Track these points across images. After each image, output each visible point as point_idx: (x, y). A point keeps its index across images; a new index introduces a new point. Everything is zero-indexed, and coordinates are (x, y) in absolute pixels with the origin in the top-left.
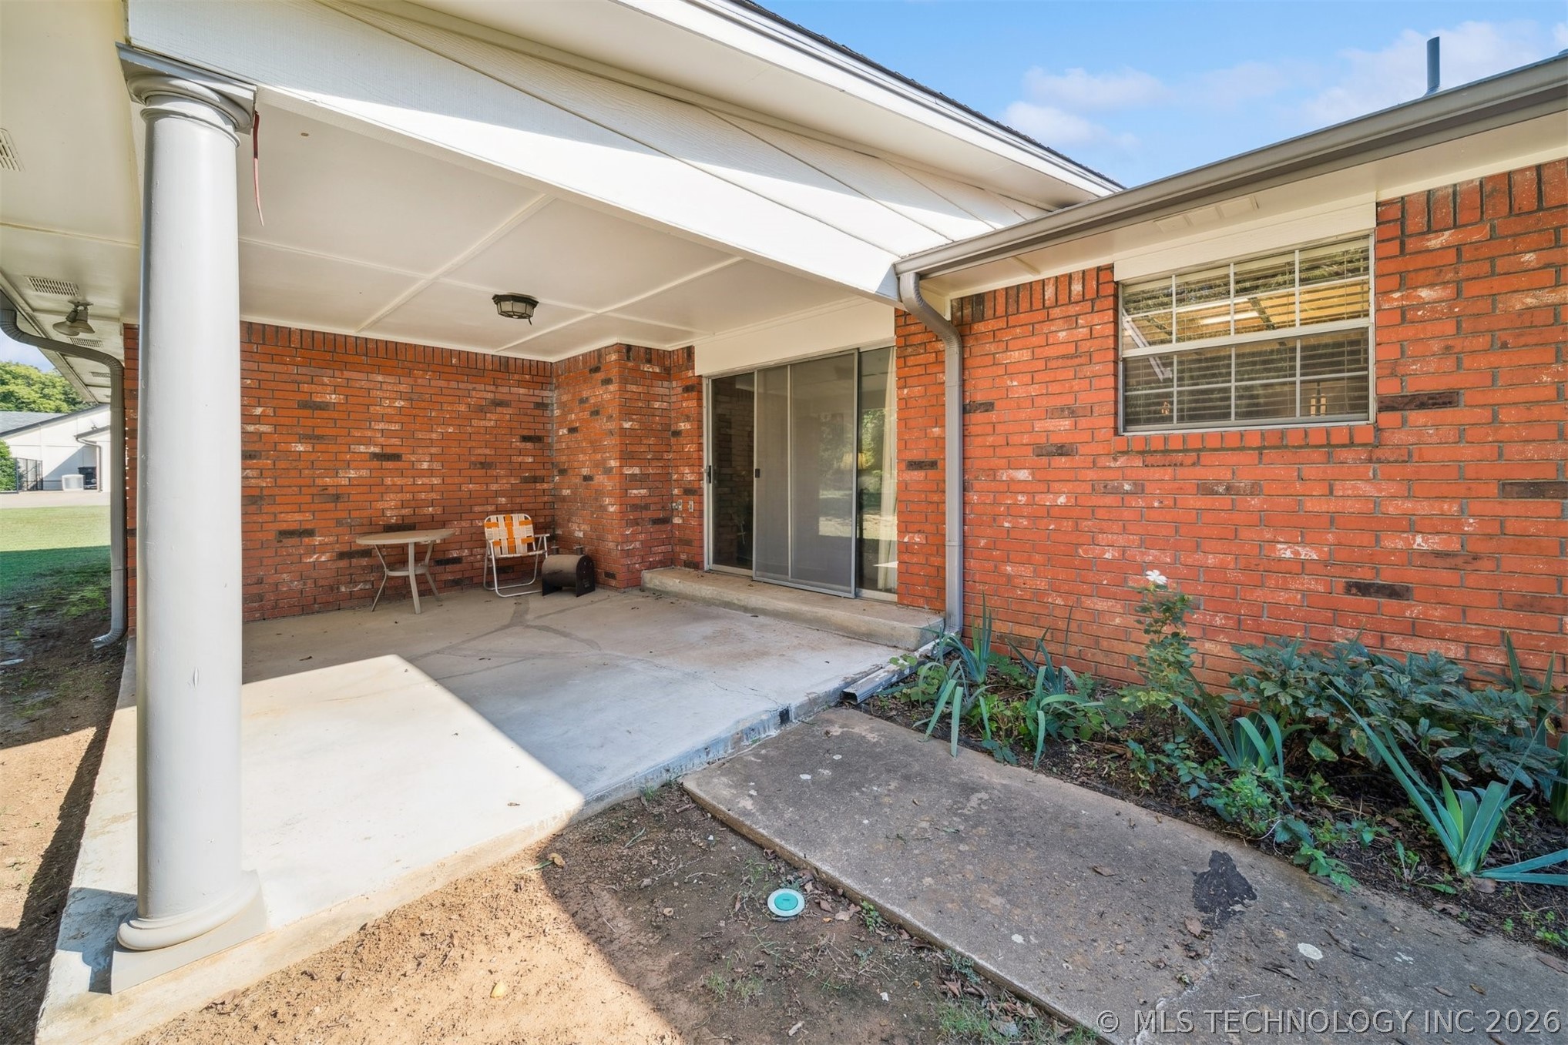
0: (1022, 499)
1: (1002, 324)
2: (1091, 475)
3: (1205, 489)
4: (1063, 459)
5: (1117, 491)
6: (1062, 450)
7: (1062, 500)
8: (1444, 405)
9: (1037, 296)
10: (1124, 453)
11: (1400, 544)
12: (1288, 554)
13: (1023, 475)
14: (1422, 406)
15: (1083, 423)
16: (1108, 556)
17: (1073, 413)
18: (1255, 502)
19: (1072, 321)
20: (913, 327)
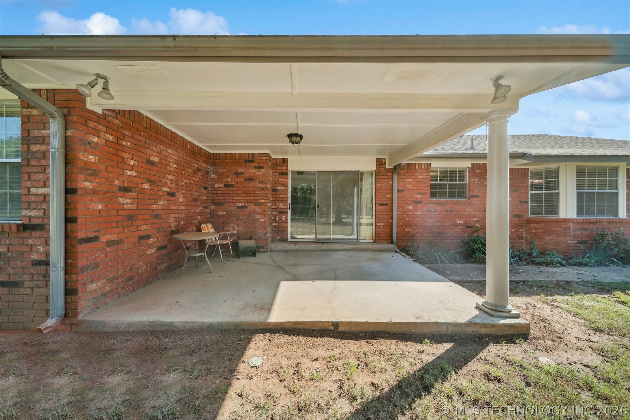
0: (410, 213)
1: (406, 172)
2: (426, 208)
3: (446, 211)
4: (420, 204)
5: (431, 211)
6: (420, 202)
7: (419, 213)
8: (477, 197)
9: (414, 167)
10: (432, 203)
11: (473, 219)
12: (458, 222)
13: (411, 208)
14: (475, 197)
15: (424, 196)
16: (429, 225)
17: (422, 194)
18: (454, 213)
19: (422, 174)
20: (381, 168)
